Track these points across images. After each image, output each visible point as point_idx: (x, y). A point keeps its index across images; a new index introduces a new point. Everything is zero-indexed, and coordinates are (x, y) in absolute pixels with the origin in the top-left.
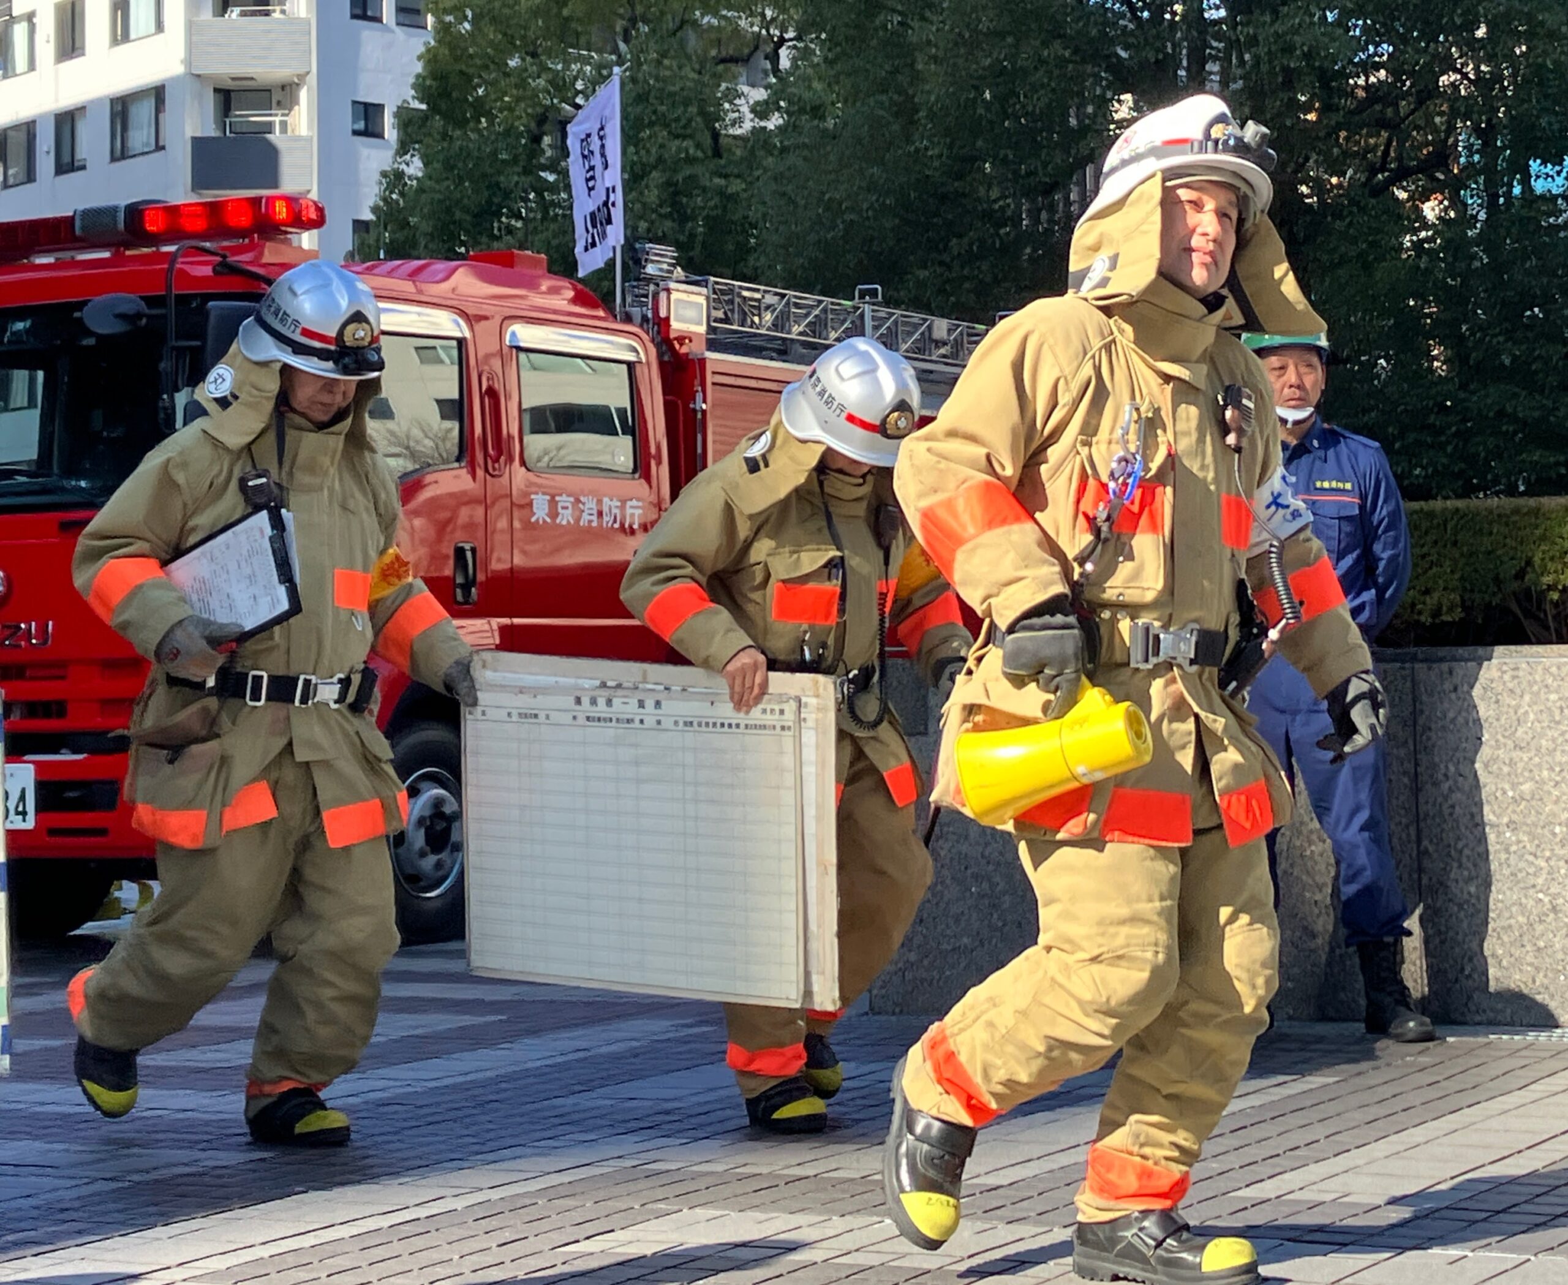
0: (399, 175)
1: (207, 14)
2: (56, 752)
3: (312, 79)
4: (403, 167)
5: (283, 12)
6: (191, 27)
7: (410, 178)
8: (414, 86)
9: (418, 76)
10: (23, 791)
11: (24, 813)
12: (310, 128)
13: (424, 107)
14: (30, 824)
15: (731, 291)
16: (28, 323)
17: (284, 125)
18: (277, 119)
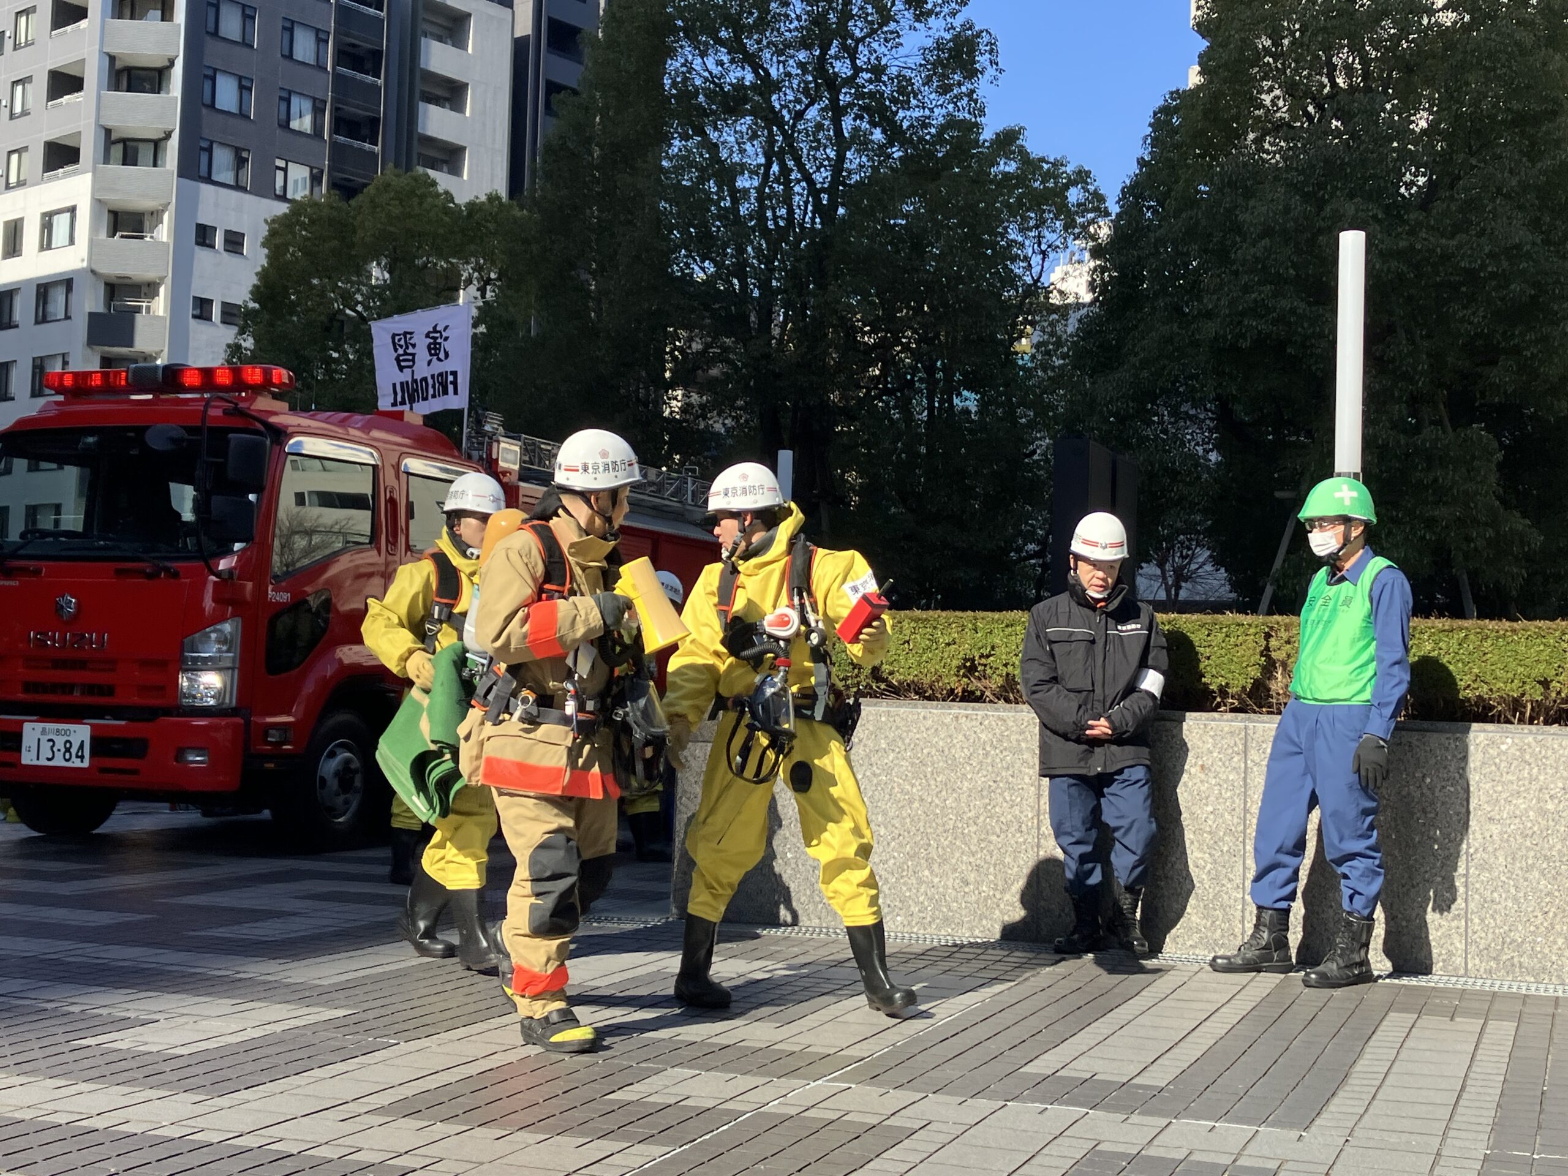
0: (238, 347)
1: (103, 235)
2: (103, 718)
3: (169, 280)
4: (242, 342)
5: (152, 237)
6: (92, 243)
7: (246, 349)
8: (252, 293)
9: (254, 286)
10: (82, 742)
11: (82, 757)
12: (165, 311)
13: (257, 306)
14: (86, 764)
15: (534, 444)
16: (96, 439)
17: (148, 308)
18: (144, 304)
